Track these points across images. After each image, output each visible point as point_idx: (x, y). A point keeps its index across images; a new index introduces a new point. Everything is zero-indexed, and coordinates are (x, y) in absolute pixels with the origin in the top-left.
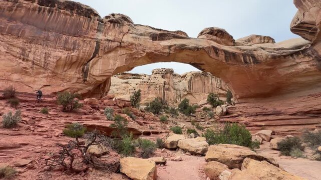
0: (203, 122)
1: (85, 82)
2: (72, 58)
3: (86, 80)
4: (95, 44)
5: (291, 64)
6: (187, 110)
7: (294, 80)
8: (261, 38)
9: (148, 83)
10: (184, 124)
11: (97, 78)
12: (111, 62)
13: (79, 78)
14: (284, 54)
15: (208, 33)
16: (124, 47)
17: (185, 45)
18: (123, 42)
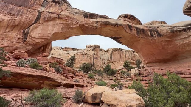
0: (122, 80)
1: (25, 42)
2: (14, 22)
3: (25, 41)
4: (37, 14)
5: (185, 36)
6: (110, 72)
7: (188, 48)
8: (159, 22)
9: (83, 54)
10: (107, 81)
11: (35, 39)
12: (50, 28)
13: (19, 39)
14: (179, 30)
15: (124, 17)
16: (61, 18)
17: (108, 22)
18: (61, 15)
